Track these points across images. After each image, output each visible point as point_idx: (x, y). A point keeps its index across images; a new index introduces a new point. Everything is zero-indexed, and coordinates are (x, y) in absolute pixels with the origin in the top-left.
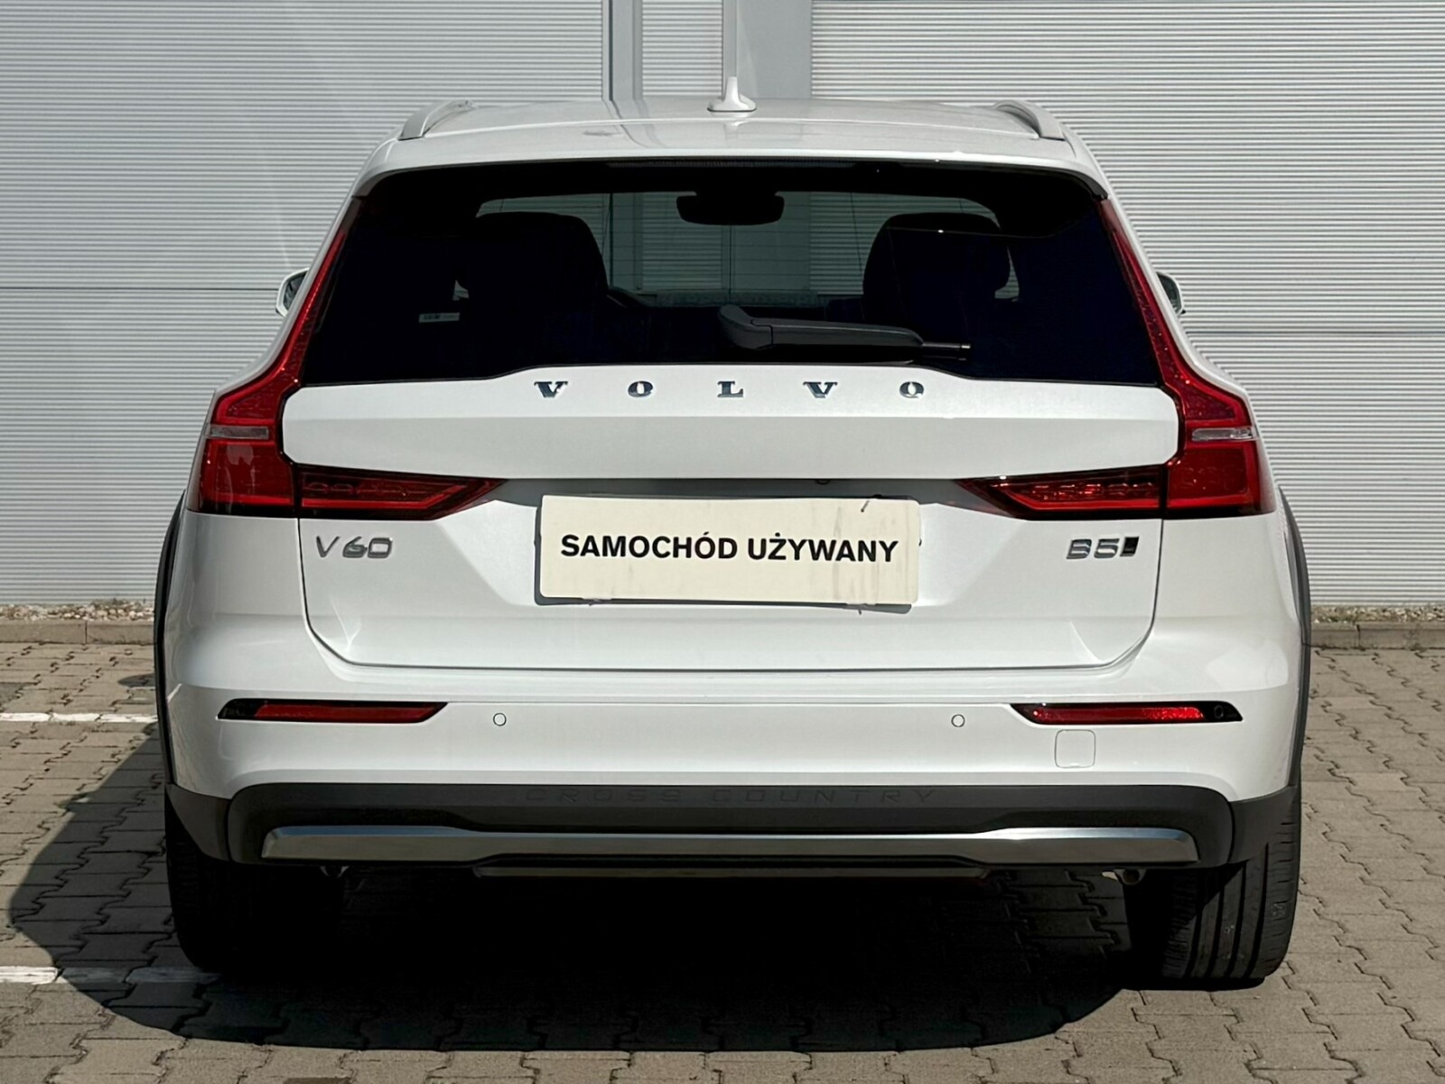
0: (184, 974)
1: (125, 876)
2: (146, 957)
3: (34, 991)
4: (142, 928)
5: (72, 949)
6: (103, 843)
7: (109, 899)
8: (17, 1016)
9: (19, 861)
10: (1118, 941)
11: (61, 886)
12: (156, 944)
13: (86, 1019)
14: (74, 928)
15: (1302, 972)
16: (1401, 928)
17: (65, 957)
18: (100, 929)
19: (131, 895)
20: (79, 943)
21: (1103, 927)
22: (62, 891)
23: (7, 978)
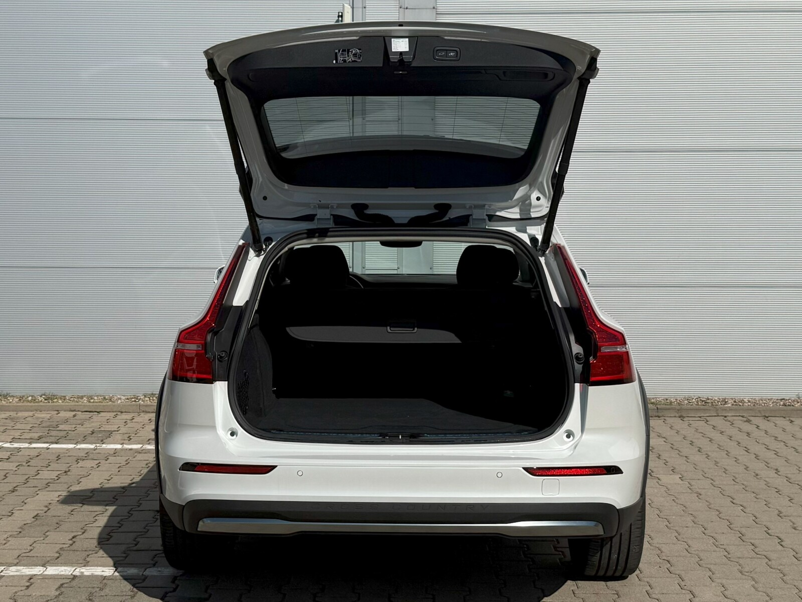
0: (169, 571)
1: (147, 522)
2: (153, 562)
3: (104, 579)
4: (152, 548)
5: (122, 558)
6: (139, 506)
7: (139, 534)
8: (96, 592)
9: (104, 515)
10: (565, 556)
11: (120, 527)
12: (158, 556)
13: (125, 594)
14: (123, 548)
15: (645, 572)
16: (685, 551)
17: (118, 562)
18: (135, 548)
19: (149, 532)
20: (124, 555)
21: (558, 549)
22: (120, 530)
23: (93, 572)
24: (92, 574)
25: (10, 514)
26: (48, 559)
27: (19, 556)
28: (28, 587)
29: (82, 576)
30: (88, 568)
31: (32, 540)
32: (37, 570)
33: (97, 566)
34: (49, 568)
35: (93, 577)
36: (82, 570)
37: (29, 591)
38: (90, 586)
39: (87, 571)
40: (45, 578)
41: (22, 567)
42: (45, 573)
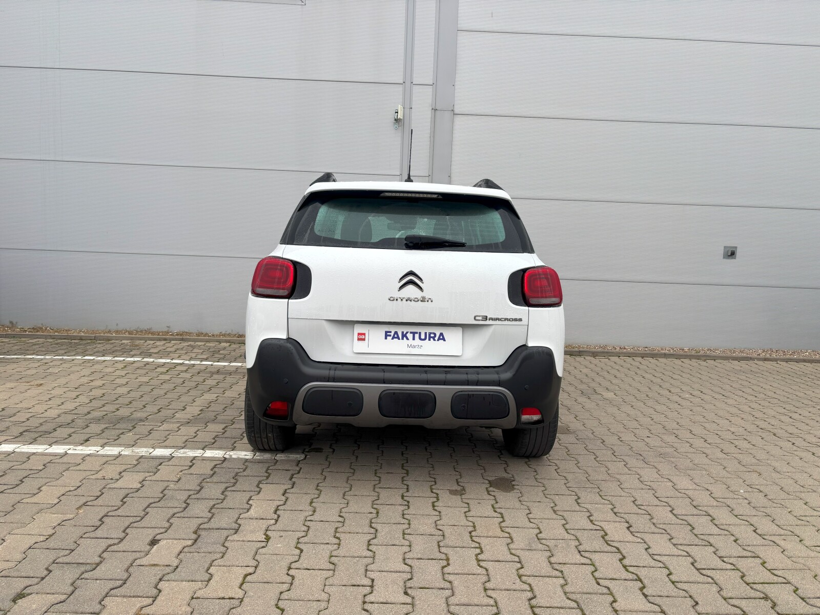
3: (246, 461)
8: (240, 472)
23: (239, 456)
24: (238, 457)
25: (183, 408)
26: (207, 444)
27: (186, 441)
28: (191, 466)
29: (231, 459)
30: (235, 452)
31: (196, 429)
32: (198, 453)
33: (242, 451)
34: (207, 451)
35: (239, 459)
36: (231, 454)
37: (192, 470)
38: (237, 467)
39: (234, 454)
40: (204, 459)
41: (188, 450)
42: (204, 455)
